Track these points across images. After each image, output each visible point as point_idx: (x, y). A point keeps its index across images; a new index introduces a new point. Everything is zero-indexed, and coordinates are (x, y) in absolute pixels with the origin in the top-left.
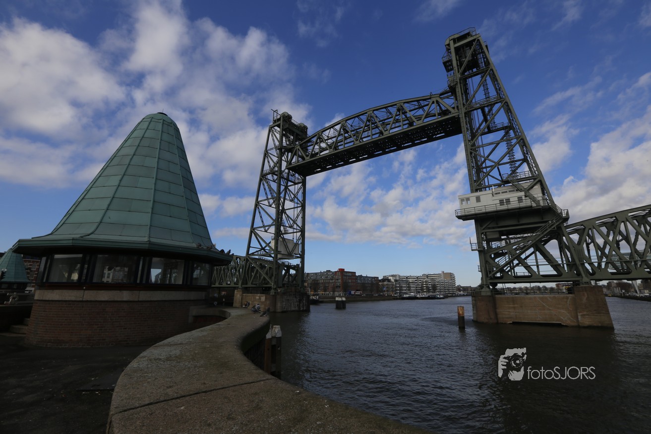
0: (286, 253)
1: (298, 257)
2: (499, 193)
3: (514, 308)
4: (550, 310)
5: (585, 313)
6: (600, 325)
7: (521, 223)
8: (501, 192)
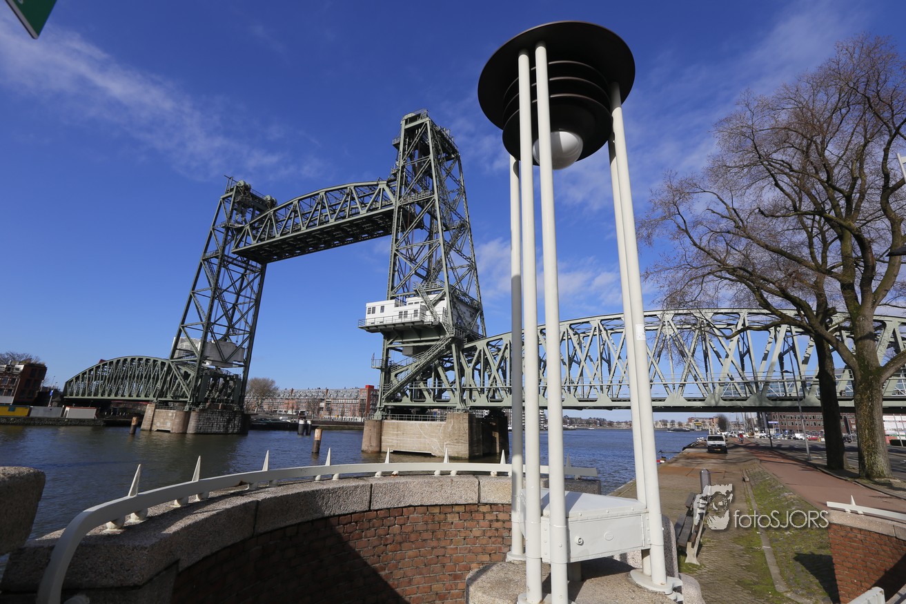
0: (220, 359)
1: (240, 366)
2: (412, 303)
3: (397, 435)
4: (425, 438)
5: (448, 442)
6: (456, 455)
8: (414, 302)
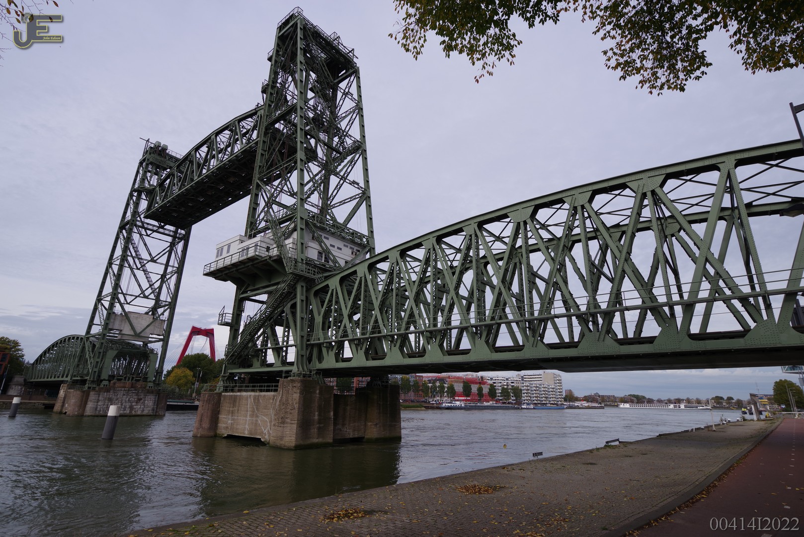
4: (257, 416)
7: (272, 283)
